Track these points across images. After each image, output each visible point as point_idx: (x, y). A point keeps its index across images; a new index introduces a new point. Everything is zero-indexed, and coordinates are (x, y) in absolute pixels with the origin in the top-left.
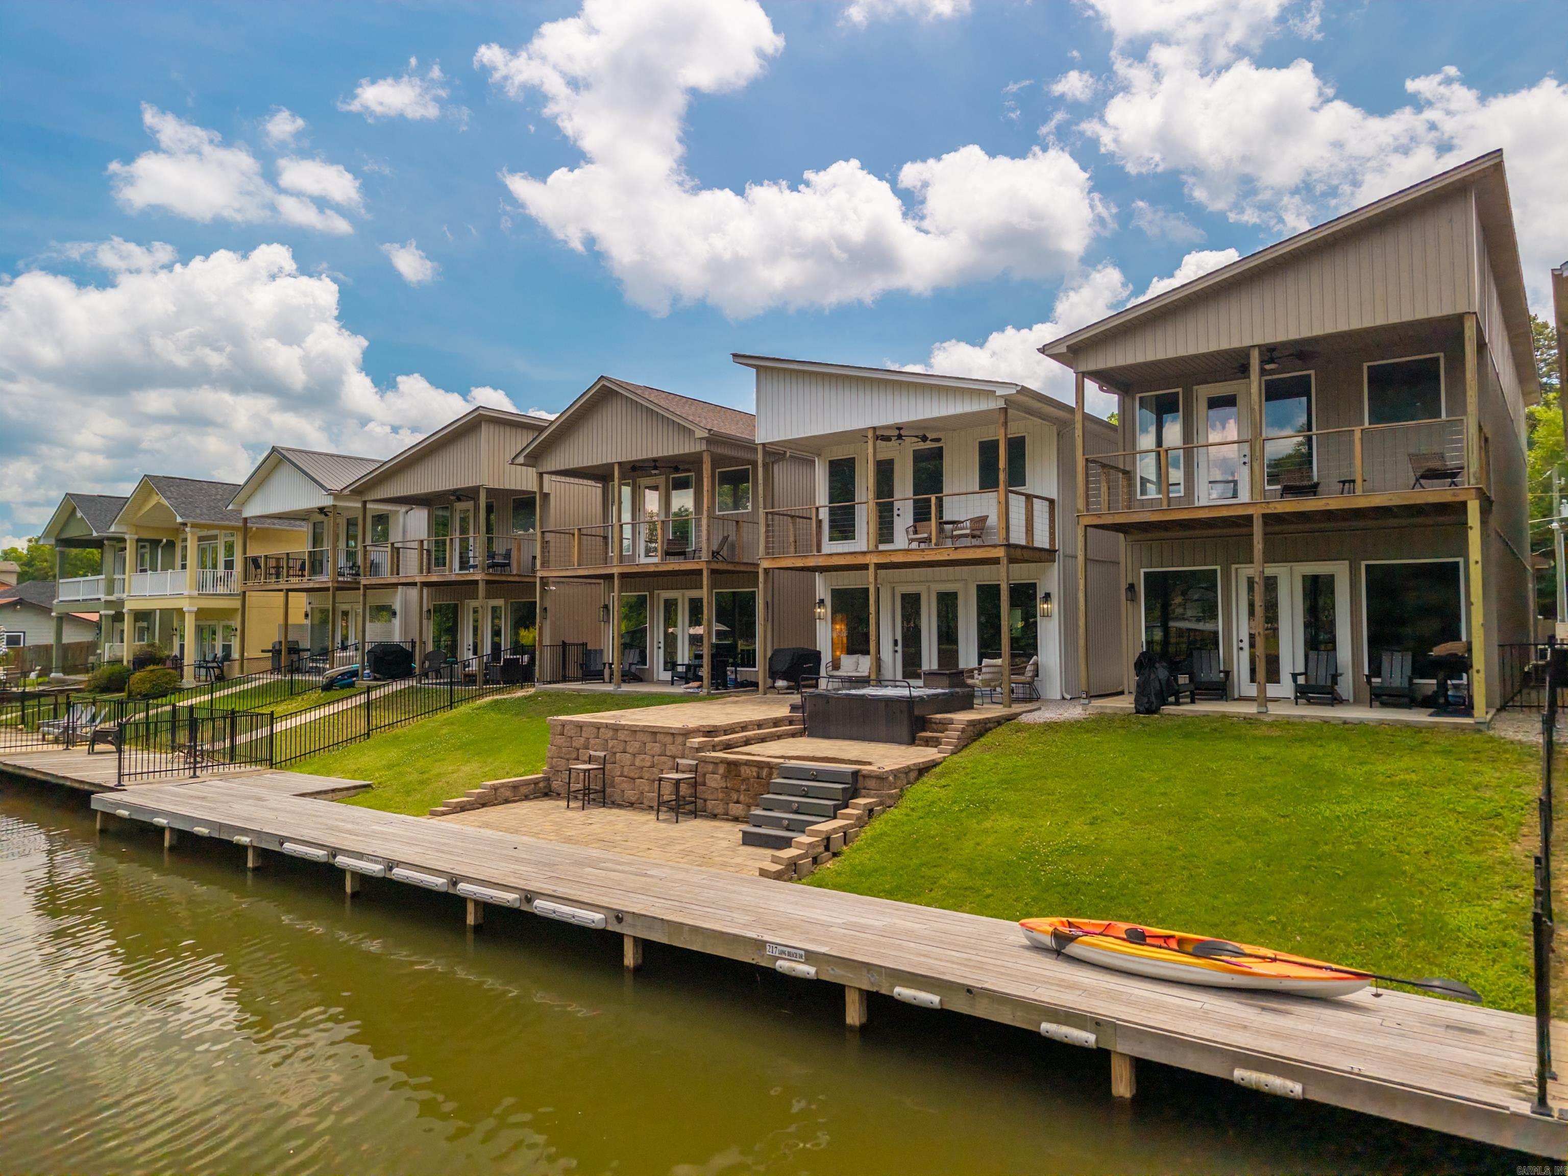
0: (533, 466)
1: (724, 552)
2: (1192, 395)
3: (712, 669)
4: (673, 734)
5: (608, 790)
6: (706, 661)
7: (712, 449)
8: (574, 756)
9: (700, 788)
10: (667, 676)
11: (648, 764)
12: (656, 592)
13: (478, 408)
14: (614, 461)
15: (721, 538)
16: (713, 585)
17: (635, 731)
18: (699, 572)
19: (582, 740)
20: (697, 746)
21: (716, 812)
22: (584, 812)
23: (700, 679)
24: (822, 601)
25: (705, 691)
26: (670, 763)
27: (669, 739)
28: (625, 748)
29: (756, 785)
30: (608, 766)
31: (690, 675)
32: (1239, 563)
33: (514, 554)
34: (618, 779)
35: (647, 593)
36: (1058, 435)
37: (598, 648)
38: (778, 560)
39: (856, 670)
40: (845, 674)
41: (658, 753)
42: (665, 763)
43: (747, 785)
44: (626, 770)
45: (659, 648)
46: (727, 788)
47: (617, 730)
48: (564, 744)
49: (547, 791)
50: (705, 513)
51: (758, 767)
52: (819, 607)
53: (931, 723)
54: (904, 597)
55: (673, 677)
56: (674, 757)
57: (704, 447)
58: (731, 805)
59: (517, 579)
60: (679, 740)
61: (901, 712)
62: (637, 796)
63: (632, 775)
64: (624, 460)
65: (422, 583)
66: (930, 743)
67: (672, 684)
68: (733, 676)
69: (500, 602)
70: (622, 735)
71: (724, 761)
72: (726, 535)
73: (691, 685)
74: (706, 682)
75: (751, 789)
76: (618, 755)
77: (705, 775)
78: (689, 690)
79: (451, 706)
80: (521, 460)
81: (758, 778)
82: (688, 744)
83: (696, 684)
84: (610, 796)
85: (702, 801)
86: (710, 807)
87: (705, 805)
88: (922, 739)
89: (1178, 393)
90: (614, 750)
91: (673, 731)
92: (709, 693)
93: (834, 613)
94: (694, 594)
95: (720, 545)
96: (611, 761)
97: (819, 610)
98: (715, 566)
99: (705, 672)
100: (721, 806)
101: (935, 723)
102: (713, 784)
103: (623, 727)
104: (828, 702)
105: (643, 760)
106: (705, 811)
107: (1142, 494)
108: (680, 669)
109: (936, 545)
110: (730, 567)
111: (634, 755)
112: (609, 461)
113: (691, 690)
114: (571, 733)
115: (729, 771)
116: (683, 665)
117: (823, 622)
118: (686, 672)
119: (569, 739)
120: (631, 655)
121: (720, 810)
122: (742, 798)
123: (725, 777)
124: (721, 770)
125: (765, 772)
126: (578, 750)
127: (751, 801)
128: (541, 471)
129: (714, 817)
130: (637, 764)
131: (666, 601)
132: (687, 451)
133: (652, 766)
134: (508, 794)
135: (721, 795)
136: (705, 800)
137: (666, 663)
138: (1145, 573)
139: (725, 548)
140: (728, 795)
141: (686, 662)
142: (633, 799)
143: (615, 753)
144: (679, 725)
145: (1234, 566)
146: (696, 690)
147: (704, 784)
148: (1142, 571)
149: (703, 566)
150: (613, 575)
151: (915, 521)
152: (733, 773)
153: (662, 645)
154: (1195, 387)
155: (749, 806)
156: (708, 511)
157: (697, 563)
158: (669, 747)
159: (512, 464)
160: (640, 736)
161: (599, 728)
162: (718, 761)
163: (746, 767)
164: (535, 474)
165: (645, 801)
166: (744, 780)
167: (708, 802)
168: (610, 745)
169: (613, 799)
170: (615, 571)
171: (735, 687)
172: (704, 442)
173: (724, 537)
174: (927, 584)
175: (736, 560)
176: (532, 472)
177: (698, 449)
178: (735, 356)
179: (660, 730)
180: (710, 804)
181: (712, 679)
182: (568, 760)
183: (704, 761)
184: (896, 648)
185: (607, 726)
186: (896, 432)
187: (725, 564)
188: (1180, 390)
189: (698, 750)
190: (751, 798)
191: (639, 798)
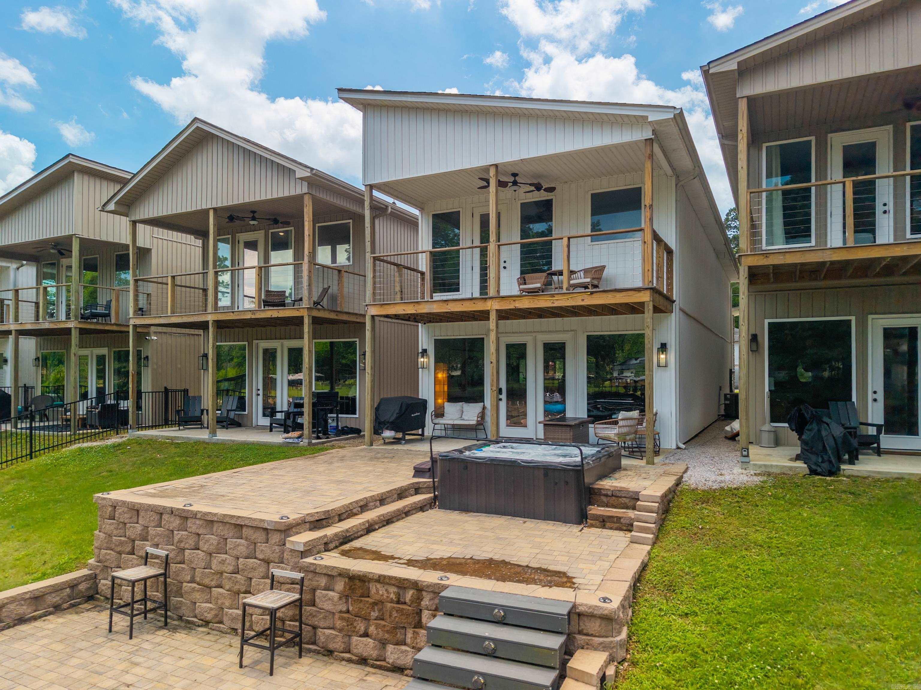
0: (127, 216)
1: (325, 303)
2: (826, 143)
3: (314, 418)
4: (266, 529)
5: (174, 600)
6: (307, 410)
7: (314, 193)
8: (128, 549)
9: (307, 609)
10: (266, 422)
11: (230, 568)
12: (255, 342)
13: (68, 156)
14: (209, 206)
15: (320, 290)
16: (315, 335)
17: (212, 522)
18: (299, 321)
19: (139, 527)
20: (302, 549)
21: (331, 646)
22: (134, 641)
23: (300, 427)
24: (425, 351)
25: (306, 441)
26: (262, 570)
27: (259, 536)
28: (197, 543)
29: (395, 614)
30: (173, 567)
31: (290, 422)
32: (876, 313)
33: (113, 304)
34: (186, 586)
35: (246, 343)
36: (676, 185)
37: (196, 395)
38: (386, 307)
39: (461, 418)
40: (451, 422)
41: (244, 554)
42: (253, 569)
43: (380, 610)
44: (198, 572)
45: (258, 395)
46: (348, 611)
47: (187, 518)
48: (115, 532)
49: (91, 593)
50: (306, 259)
51: (398, 587)
52: (423, 357)
53: (600, 494)
54: (509, 347)
55: (271, 424)
56: (267, 562)
57: (305, 190)
58: (355, 639)
59: (115, 328)
60: (275, 538)
61: (567, 483)
62: (213, 613)
63: (206, 581)
64: (220, 205)
65: (16, 330)
66: (608, 524)
67: (271, 430)
68: (334, 424)
69: (104, 351)
70: (193, 526)
71: (343, 574)
72: (326, 286)
73: (290, 435)
74: (306, 431)
75: (387, 616)
76: (187, 552)
77: (314, 590)
78: (288, 440)
79: (31, 455)
80: (111, 206)
81: (398, 602)
82: (288, 545)
83: (296, 434)
84: (177, 608)
85: (309, 628)
86: (322, 639)
87: (315, 634)
88: (596, 517)
89: (810, 142)
90: (182, 545)
91: (266, 526)
92: (310, 444)
93: (437, 361)
94: (294, 343)
95: (319, 297)
96: (179, 559)
97: (422, 360)
98: (315, 313)
99: (306, 420)
100: (339, 639)
101: (606, 495)
102: (328, 606)
103: (195, 515)
104: (466, 468)
105: (223, 562)
106: (314, 643)
107: (768, 244)
108: (279, 416)
109: (567, 289)
110: (333, 316)
111: (210, 554)
112: (204, 207)
113: (291, 441)
114: (126, 517)
115: (352, 589)
116: (282, 412)
117: (426, 371)
118: (285, 420)
119: (121, 526)
120: (230, 402)
121: (337, 644)
122: (372, 629)
123: (345, 596)
124: (340, 585)
125: (409, 595)
126: (133, 541)
127: (387, 636)
128: (133, 219)
129: (329, 653)
130: (213, 567)
131: (266, 351)
132: (286, 194)
133: (236, 572)
134: (25, 610)
135: (339, 624)
136: (315, 628)
137: (264, 408)
138: (769, 323)
139: (325, 300)
140: (350, 623)
141: (285, 408)
142: (209, 616)
143: (183, 550)
144: (276, 518)
145: (870, 317)
146: (296, 441)
147: (313, 604)
148: (767, 321)
149: (304, 313)
150: (207, 322)
151: (522, 273)
152: (359, 592)
153: (261, 392)
154: (830, 135)
155: (383, 644)
156: (309, 257)
157: (298, 309)
158: (261, 547)
159: (102, 210)
160: (218, 528)
161: (161, 514)
162: (334, 573)
163: (379, 586)
164: (128, 222)
165: (225, 619)
166: (375, 604)
167: (320, 632)
168: (176, 539)
169: (181, 612)
170: (210, 318)
171: (337, 435)
172: (305, 184)
173: (324, 289)
174: (534, 334)
175: (339, 309)
176: (124, 222)
177: (299, 192)
178: (340, 90)
179: (247, 522)
180: (323, 634)
181: (313, 428)
182: (120, 553)
183: (313, 571)
184: (501, 397)
185: (172, 511)
186: (512, 179)
187: (327, 313)
188: (813, 138)
189: (304, 554)
190: (388, 632)
191: (216, 616)
